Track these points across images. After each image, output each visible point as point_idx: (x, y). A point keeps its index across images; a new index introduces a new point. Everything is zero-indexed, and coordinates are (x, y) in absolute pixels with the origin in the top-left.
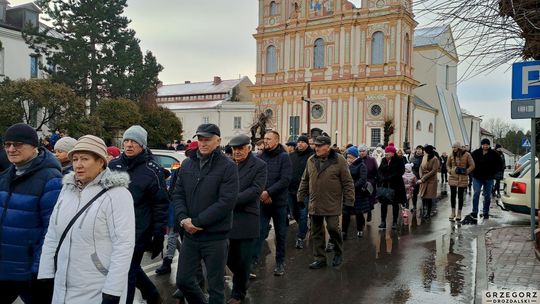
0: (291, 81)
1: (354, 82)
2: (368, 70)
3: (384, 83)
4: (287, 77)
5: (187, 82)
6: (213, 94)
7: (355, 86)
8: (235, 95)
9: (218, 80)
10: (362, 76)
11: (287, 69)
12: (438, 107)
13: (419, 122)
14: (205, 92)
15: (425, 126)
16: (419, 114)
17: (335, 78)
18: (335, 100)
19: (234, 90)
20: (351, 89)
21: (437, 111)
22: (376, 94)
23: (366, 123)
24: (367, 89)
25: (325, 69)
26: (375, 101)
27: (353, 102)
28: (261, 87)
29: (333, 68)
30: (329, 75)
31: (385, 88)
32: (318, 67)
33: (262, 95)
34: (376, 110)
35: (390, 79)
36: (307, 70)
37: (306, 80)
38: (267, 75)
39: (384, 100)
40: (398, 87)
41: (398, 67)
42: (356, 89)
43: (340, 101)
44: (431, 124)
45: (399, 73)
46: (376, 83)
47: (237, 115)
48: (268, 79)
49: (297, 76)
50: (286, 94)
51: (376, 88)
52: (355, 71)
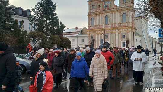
0: (99, 28)
1: (117, 28)
2: (121, 25)
3: (126, 28)
4: (97, 27)
5: (68, 29)
6: (75, 32)
7: (117, 29)
8: (82, 32)
9: (77, 28)
10: (120, 26)
11: (97, 24)
12: (142, 35)
13: (137, 40)
14: (73, 32)
15: (138, 41)
16: (137, 37)
17: (112, 27)
18: (112, 33)
19: (82, 31)
20: (116, 30)
21: (142, 36)
22: (123, 32)
23: (121, 40)
24: (121, 30)
25: (109, 25)
26: (124, 34)
27: (117, 34)
28: (89, 30)
29: (111, 24)
30: (110, 26)
31: (126, 30)
32: (107, 24)
33: (90, 32)
34: (124, 36)
35: (128, 27)
36: (103, 25)
37: (103, 28)
38: (91, 26)
39: (126, 33)
40: (130, 29)
42: (118, 30)
43: (113, 34)
44: (140, 40)
45: (130, 25)
46: (124, 28)
47: (83, 38)
48: (92, 27)
49: (100, 27)
50: (97, 32)
51: (124, 30)
52: (117, 25)
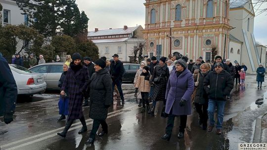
0: (164, 27)
1: (197, 28)
2: (205, 21)
3: (213, 28)
4: (161, 25)
5: (110, 29)
6: (123, 35)
7: (197, 29)
8: (134, 35)
9: (126, 28)
10: (201, 24)
11: (161, 21)
12: (243, 41)
13: (232, 49)
14: (119, 34)
15: (235, 51)
16: (232, 45)
17: (187, 25)
18: (186, 37)
19: (134, 32)
20: (195, 31)
21: (242, 43)
22: (208, 34)
23: (203, 49)
24: (204, 31)
25: (182, 21)
27: (196, 38)
28: (148, 31)
29: (186, 20)
30: (183, 24)
31: (214, 30)
32: (178, 19)
33: (148, 35)
34: (208, 42)
35: (216, 26)
36: (172, 21)
37: (171, 27)
38: (151, 24)
39: (213, 37)
40: (221, 30)
41: (221, 20)
42: (198, 31)
43: (189, 37)
44: (239, 50)
45: (221, 22)
46: (208, 28)
48: (152, 26)
49: (166, 25)
50: (161, 34)
51: (209, 31)
52: (198, 22)
